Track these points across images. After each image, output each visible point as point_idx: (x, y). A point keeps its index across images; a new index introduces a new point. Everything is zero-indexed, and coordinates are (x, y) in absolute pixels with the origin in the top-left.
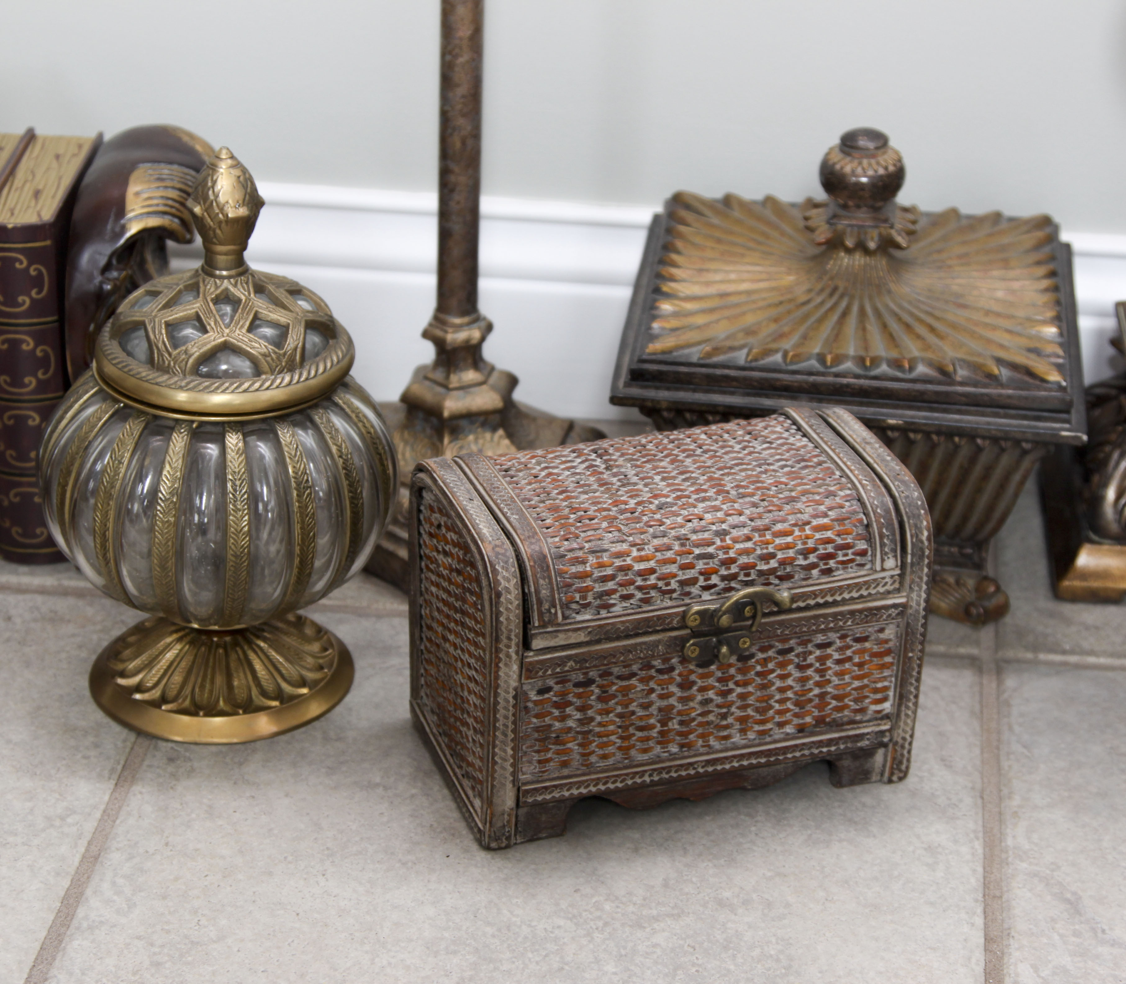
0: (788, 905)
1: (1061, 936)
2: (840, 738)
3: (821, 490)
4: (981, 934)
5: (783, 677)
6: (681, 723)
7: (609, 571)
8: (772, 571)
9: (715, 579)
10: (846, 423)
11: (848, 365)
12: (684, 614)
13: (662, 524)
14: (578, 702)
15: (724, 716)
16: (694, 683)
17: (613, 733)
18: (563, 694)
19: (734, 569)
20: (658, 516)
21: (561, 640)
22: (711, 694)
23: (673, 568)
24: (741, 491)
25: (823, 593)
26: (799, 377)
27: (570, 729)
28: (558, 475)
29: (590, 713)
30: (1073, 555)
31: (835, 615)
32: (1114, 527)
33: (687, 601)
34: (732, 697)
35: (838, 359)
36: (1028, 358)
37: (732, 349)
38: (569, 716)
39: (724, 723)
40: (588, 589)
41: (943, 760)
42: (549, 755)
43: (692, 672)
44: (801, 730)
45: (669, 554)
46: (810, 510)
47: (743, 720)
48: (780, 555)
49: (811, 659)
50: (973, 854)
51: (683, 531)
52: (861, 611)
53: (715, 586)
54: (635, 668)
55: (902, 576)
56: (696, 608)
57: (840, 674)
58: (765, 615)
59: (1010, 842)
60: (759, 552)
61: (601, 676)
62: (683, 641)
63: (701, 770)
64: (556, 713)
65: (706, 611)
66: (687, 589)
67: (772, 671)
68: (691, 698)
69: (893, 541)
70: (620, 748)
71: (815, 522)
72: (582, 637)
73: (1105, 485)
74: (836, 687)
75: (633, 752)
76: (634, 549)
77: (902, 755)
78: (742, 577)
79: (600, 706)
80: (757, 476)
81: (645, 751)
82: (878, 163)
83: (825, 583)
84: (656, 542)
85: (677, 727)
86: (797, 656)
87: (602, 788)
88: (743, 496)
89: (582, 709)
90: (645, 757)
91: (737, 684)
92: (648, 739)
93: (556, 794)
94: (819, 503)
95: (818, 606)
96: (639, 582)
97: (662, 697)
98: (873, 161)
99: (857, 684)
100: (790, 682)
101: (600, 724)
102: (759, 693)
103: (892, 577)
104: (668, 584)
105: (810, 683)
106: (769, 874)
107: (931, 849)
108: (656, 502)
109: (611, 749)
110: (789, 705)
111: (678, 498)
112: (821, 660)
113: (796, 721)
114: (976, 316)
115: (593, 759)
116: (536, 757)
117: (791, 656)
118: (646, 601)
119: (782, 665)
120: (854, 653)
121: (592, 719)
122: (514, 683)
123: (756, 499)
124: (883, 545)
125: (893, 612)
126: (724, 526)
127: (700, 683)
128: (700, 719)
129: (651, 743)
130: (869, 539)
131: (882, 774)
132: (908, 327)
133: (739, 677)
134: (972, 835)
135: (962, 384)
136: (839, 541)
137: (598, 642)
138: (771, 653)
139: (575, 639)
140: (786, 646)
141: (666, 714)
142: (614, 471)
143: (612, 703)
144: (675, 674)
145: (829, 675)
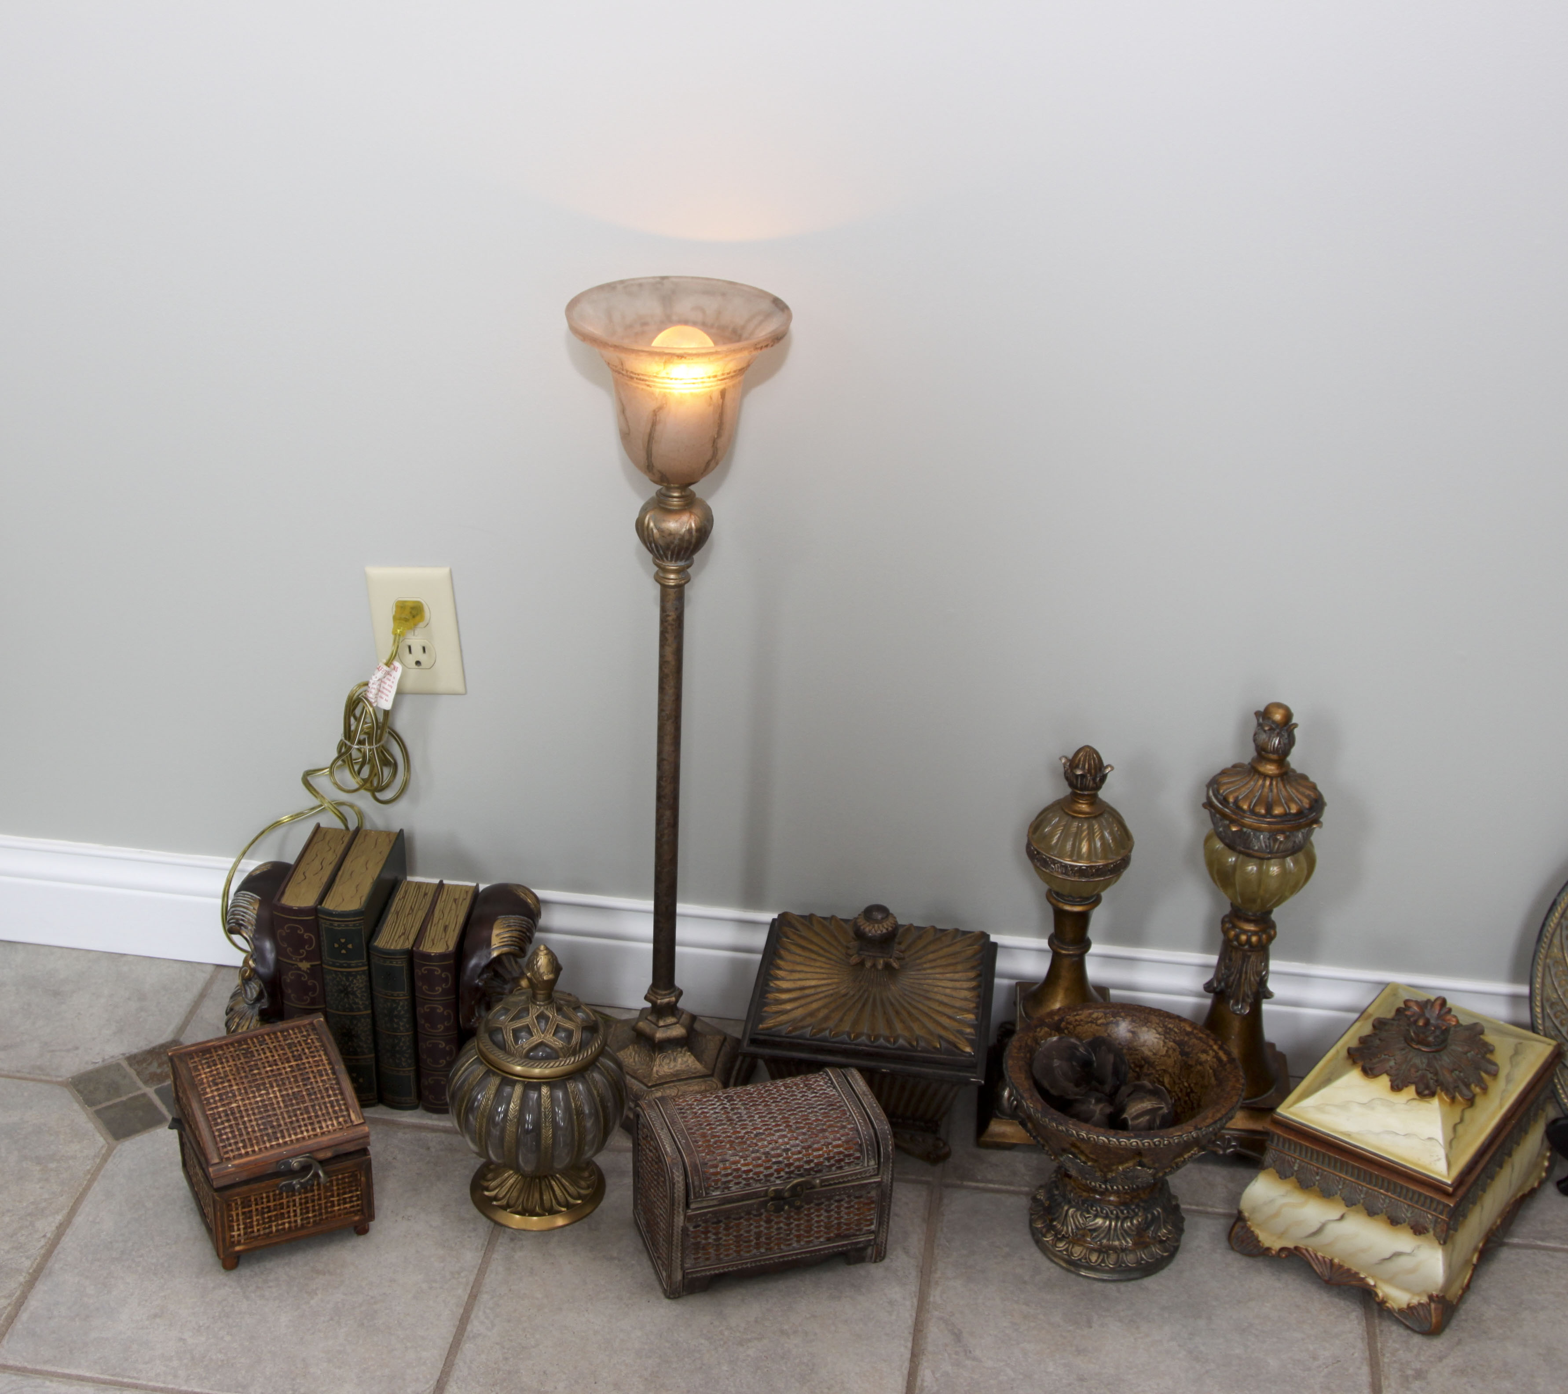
0: (816, 1334)
1: (949, 1354)
2: (848, 1244)
3: (839, 1125)
4: (910, 1352)
5: (818, 1216)
6: (766, 1239)
7: (729, 1171)
8: (812, 1169)
9: (782, 1174)
10: (856, 1080)
11: (863, 1039)
12: (767, 1190)
13: (756, 1145)
14: (714, 1231)
15: (788, 1235)
16: (773, 1220)
17: (732, 1244)
18: (706, 1228)
19: (792, 1168)
20: (755, 1141)
21: (704, 1204)
22: (782, 1225)
23: (761, 1169)
24: (798, 1125)
25: (838, 1178)
26: (836, 1045)
27: (710, 1243)
28: (707, 1113)
29: (720, 1236)
30: (988, 1124)
31: (844, 1188)
32: (1008, 1112)
33: (769, 1184)
34: (793, 1226)
35: (857, 1036)
36: (956, 1037)
37: (803, 1027)
38: (709, 1237)
39: (788, 1238)
40: (719, 1180)
41: (904, 1249)
42: (700, 1255)
43: (771, 1215)
44: (829, 1240)
45: (760, 1162)
46: (832, 1136)
47: (798, 1236)
48: (816, 1161)
49: (832, 1207)
50: (912, 1306)
51: (767, 1150)
52: (857, 1185)
53: (782, 1176)
54: (743, 1214)
55: (878, 1168)
56: (773, 1188)
57: (848, 1214)
58: (808, 1189)
59: (931, 1299)
60: (805, 1159)
61: (725, 1219)
62: (766, 1202)
63: (776, 1261)
64: (703, 1236)
65: (778, 1189)
66: (769, 1178)
67: (813, 1213)
68: (771, 1227)
69: (874, 1152)
70: (735, 1251)
71: (835, 1143)
72: (715, 1202)
74: (846, 1219)
75: (742, 1253)
76: (742, 1160)
77: (881, 1250)
78: (796, 1172)
79: (725, 1232)
80: (807, 1115)
81: (748, 1252)
82: (883, 926)
83: (839, 1173)
84: (753, 1155)
85: (764, 1240)
86: (826, 1206)
87: (726, 1270)
88: (798, 1128)
89: (716, 1234)
90: (748, 1255)
91: (795, 1220)
92: (749, 1246)
93: (703, 1274)
94: (837, 1132)
95: (835, 1184)
96: (744, 1176)
97: (756, 1227)
98: (880, 925)
99: (856, 1218)
100: (822, 1218)
101: (725, 1240)
102: (806, 1224)
103: (873, 1169)
104: (759, 1176)
105: (832, 1219)
106: (808, 1316)
107: (891, 1303)
108: (755, 1132)
109: (731, 1251)
110: (822, 1229)
111: (766, 1130)
112: (838, 1207)
113: (826, 1236)
114: (934, 1006)
115: (722, 1256)
116: (693, 1256)
117: (823, 1206)
118: (748, 1185)
119: (818, 1210)
120: (855, 1203)
121: (721, 1238)
122: (681, 1224)
123: (804, 1130)
124: (868, 1154)
125: (874, 1185)
126: (788, 1146)
127: (776, 1220)
128: (776, 1236)
129: (751, 1248)
130: (861, 1152)
131: (871, 1258)
132: (898, 1014)
133: (796, 1217)
134: (913, 1295)
135: (921, 1051)
136: (846, 1153)
137: (724, 1204)
138: (812, 1205)
139: (711, 1203)
140: (820, 1201)
141: (758, 1235)
142: (735, 1111)
143: (731, 1231)
144: (763, 1216)
145: (842, 1214)
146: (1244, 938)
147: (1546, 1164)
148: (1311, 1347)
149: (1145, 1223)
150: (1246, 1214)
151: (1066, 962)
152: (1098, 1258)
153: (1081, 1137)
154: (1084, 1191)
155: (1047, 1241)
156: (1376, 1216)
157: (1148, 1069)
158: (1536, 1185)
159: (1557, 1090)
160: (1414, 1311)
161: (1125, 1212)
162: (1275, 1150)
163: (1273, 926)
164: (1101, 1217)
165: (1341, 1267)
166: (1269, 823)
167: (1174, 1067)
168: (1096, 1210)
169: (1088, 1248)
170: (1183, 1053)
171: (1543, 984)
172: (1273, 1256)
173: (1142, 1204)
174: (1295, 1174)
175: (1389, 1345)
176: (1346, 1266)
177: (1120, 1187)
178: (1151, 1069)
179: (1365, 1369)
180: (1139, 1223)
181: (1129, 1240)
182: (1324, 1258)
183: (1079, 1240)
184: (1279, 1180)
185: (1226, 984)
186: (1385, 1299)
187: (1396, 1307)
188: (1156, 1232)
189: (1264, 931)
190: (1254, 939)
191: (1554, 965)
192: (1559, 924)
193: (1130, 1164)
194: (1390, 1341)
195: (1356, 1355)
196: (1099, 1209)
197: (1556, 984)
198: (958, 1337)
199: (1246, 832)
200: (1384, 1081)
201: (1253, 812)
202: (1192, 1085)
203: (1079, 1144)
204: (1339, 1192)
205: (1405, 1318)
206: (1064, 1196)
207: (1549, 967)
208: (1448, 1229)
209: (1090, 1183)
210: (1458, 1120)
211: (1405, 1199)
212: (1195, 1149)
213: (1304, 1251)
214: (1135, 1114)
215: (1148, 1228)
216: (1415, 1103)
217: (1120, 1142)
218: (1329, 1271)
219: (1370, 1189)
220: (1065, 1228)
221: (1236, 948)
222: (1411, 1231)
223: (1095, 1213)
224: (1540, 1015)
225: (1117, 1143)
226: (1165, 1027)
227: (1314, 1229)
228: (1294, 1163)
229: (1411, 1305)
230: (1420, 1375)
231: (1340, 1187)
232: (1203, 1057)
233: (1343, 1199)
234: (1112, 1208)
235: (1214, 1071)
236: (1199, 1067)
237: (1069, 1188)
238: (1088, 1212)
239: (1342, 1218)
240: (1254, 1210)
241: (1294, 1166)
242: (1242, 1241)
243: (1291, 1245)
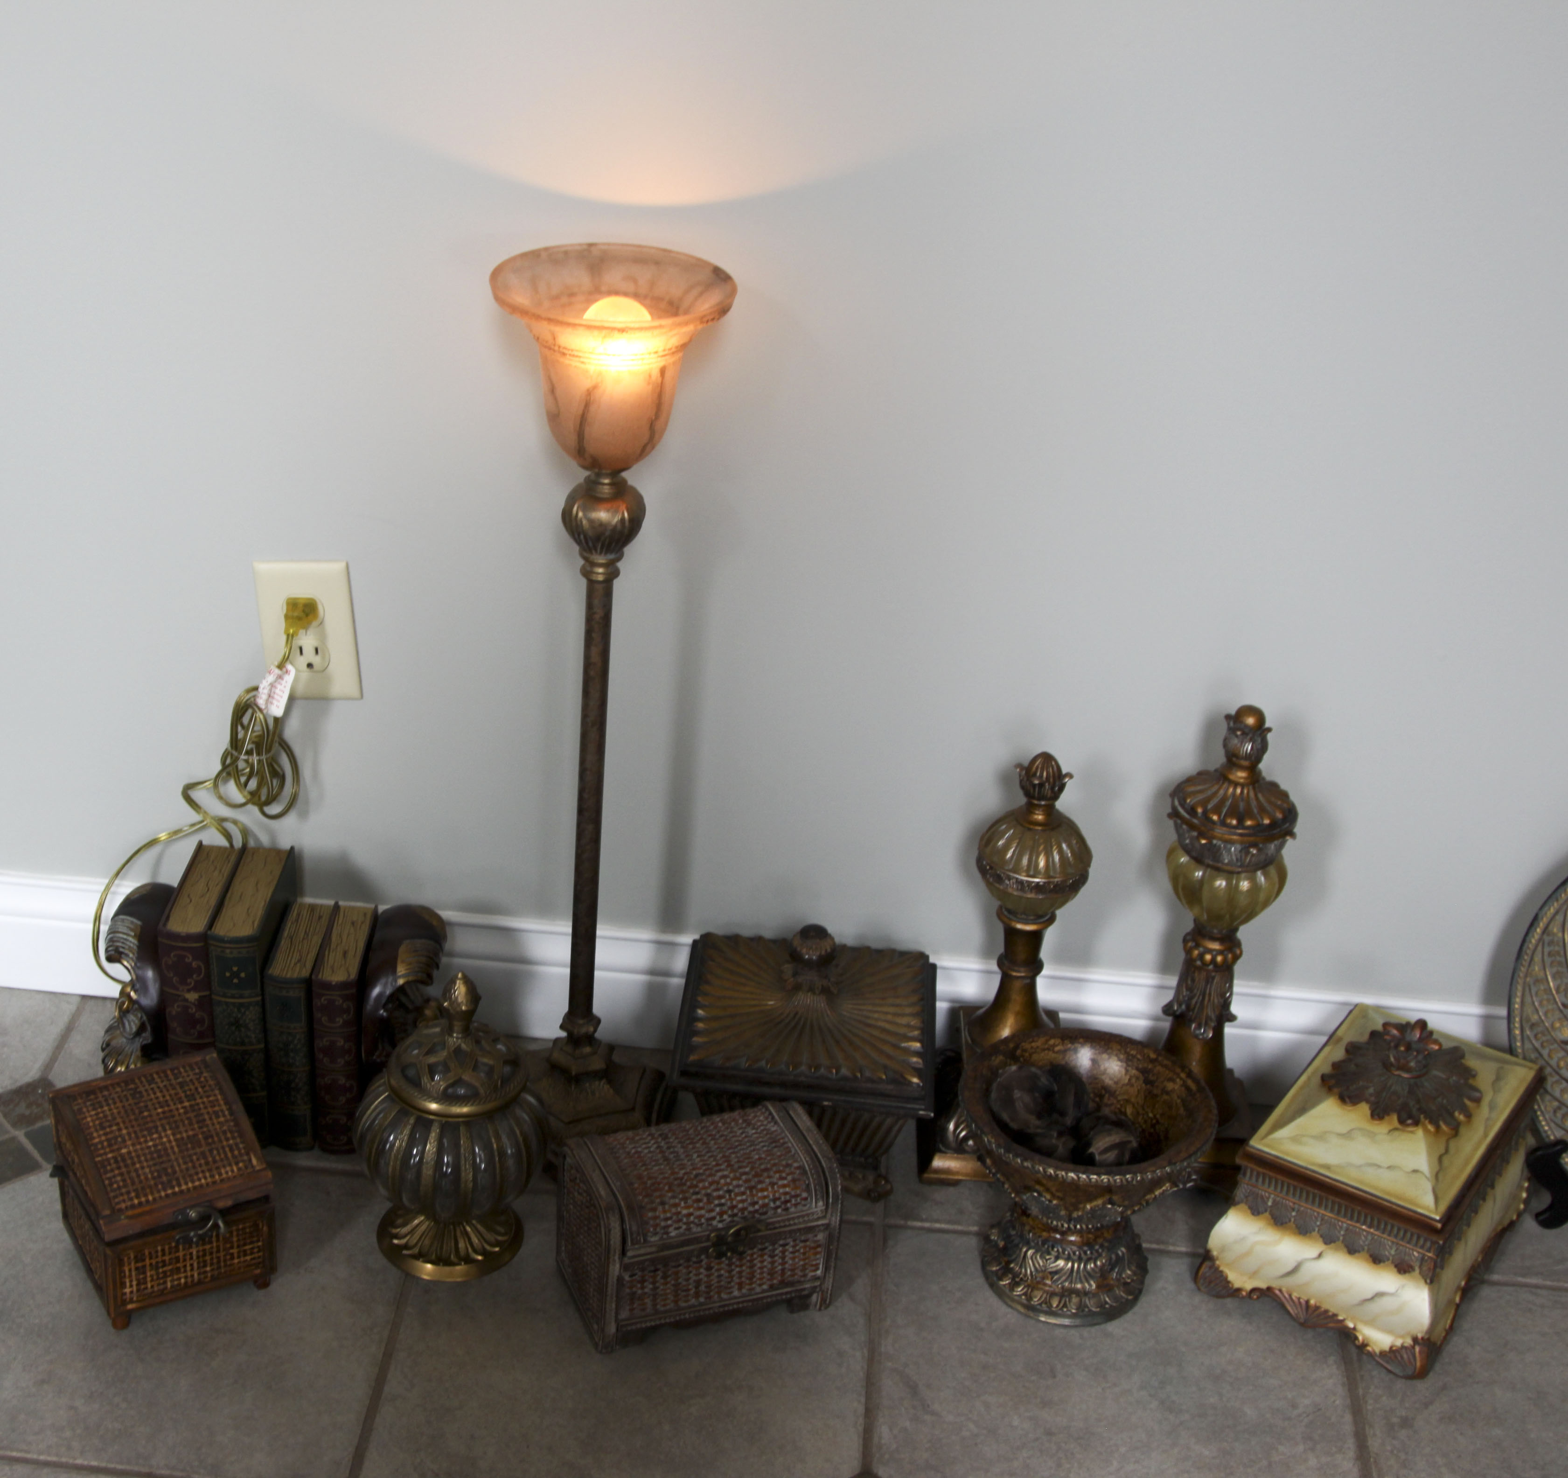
0: (761, 1389)
1: (906, 1409)
2: (792, 1291)
3: (784, 1163)
4: (864, 1407)
5: (761, 1262)
6: (706, 1287)
7: (668, 1215)
8: (756, 1211)
10: (799, 1115)
11: (803, 1069)
12: (708, 1235)
13: (697, 1186)
14: (651, 1280)
15: (729, 1283)
16: (713, 1267)
17: (669, 1294)
18: (643, 1276)
19: (736, 1211)
20: (695, 1182)
21: (642, 1251)
22: (722, 1272)
23: (703, 1212)
24: (740, 1164)
25: (783, 1220)
26: (774, 1076)
27: (646, 1293)
28: (641, 1152)
29: (657, 1285)
30: (930, 1160)
31: (790, 1231)
32: (953, 1145)
33: (711, 1228)
34: (734, 1273)
35: (797, 1067)
36: (901, 1067)
37: (738, 1056)
38: (646, 1287)
39: (729, 1286)
40: (657, 1225)
41: (851, 1295)
42: (635, 1306)
43: (712, 1262)
44: (772, 1287)
45: (701, 1204)
46: (777, 1176)
47: (739, 1284)
48: (760, 1203)
49: (777, 1252)
50: (862, 1357)
51: (709, 1191)
52: (803, 1228)
53: (725, 1220)
54: (681, 1262)
55: (827, 1209)
56: (715, 1233)
57: (793, 1259)
58: (752, 1233)
59: (883, 1349)
60: (749, 1201)
61: (663, 1267)
62: (707, 1248)
63: (716, 1311)
64: (639, 1285)
65: (720, 1234)
67: (756, 1259)
68: (712, 1274)
69: (822, 1192)
70: (673, 1301)
71: (781, 1183)
72: (653, 1249)
73: (949, 1122)
74: (791, 1265)
75: (680, 1303)
76: (682, 1202)
77: (827, 1297)
78: (740, 1215)
79: (662, 1281)
80: (749, 1153)
81: (686, 1301)
82: (820, 948)
83: (785, 1215)
84: (694, 1197)
85: (704, 1289)
86: (770, 1251)
87: (662, 1321)
88: (740, 1167)
89: (653, 1283)
90: (687, 1305)
91: (737, 1266)
92: (688, 1296)
93: (639, 1326)
94: (783, 1171)
95: (781, 1227)
96: (685, 1220)
97: (696, 1275)
98: (818, 947)
99: (802, 1263)
100: (765, 1264)
101: (662, 1290)
102: (748, 1270)
103: (821, 1210)
104: (700, 1220)
105: (776, 1264)
107: (840, 1354)
108: (694, 1172)
109: (668, 1301)
110: (765, 1275)
111: (706, 1170)
112: (783, 1252)
113: (769, 1283)
114: (876, 1033)
115: (659, 1307)
116: (628, 1307)
117: (766, 1251)
118: (689, 1229)
119: (762, 1256)
120: (801, 1248)
122: (617, 1273)
123: (747, 1170)
124: (816, 1195)
125: (822, 1227)
126: (731, 1187)
127: (716, 1267)
128: (716, 1284)
129: (690, 1298)
130: (809, 1192)
131: (816, 1305)
132: (837, 1042)
133: (738, 1263)
134: (862, 1345)
135: (865, 1082)
136: (793, 1193)
137: (662, 1251)
138: (755, 1250)
139: (649, 1250)
140: (763, 1247)
141: (698, 1283)
142: (672, 1150)
143: (669, 1279)
144: (703, 1263)
145: (787, 1259)
146: (1208, 957)
147: (1524, 1195)
148: (1290, 1396)
149: (1110, 1264)
150: (1215, 1253)
151: (1017, 985)
152: (1060, 1302)
153: (1048, 1173)
154: (1044, 1231)
155: (1005, 1285)
156: (1357, 1254)
157: (1109, 1099)
158: (1515, 1217)
159: (1537, 1117)
160: (1397, 1354)
161: (1089, 1252)
162: (1248, 1184)
163: (1238, 944)
164: (1062, 1258)
165: (1317, 1308)
166: (1241, 835)
167: (1137, 1096)
168: (1058, 1251)
169: (1047, 1292)
170: (1147, 1082)
171: (1522, 1003)
172: (1243, 1297)
173: (1106, 1244)
174: (1269, 1210)
175: (1371, 1391)
176: (1325, 1306)
177: (1084, 1226)
178: (1112, 1098)
179: (1348, 1418)
180: (1103, 1265)
181: (1092, 1283)
182: (1299, 1299)
183: (1038, 1283)
184: (1253, 1217)
185: (1188, 1007)
186: (1366, 1342)
187: (1377, 1351)
188: (1120, 1273)
189: (1230, 949)
190: (1219, 959)
191: (1534, 984)
192: (1541, 940)
193: (1099, 1202)
194: (1372, 1387)
195: (1337, 1402)
196: (1060, 1250)
197: (1536, 1004)
198: (913, 1389)
199: (1215, 845)
200: (1364, 1108)
201: (1223, 823)
202: (1158, 1116)
203: (1045, 1182)
204: (1317, 1229)
205: (1387, 1362)
206: (1022, 1236)
207: (1529, 986)
208: (1435, 1266)
209: (1052, 1222)
210: (1442, 1151)
211: (1389, 1235)
212: (1167, 1185)
213: (1277, 1292)
214: (1102, 1148)
215: (1112, 1269)
216: (1396, 1133)
217: (1090, 1179)
218: (1305, 1313)
219: (1351, 1225)
220: (1023, 1270)
221: (1199, 969)
222: (1395, 1270)
223: (1056, 1254)
224: (1519, 1038)
225: (1087, 1180)
226: (1126, 1053)
227: (1290, 1268)
228: (1268, 1198)
229: (1394, 1348)
230: (1406, 1423)
231: (1318, 1223)
232: (1170, 1086)
233: (1321, 1236)
234: (1075, 1248)
235: (1183, 1101)
236: (1165, 1097)
237: (1027, 1228)
238: (1049, 1254)
239: (1320, 1255)
240: (1223, 1249)
241: (1268, 1200)
242: (1210, 1282)
243: (1263, 1285)
